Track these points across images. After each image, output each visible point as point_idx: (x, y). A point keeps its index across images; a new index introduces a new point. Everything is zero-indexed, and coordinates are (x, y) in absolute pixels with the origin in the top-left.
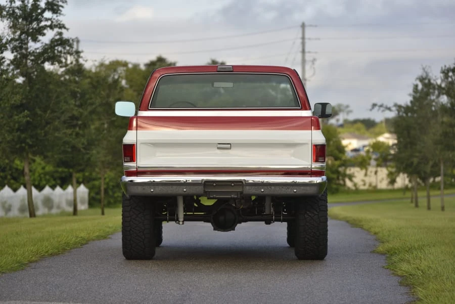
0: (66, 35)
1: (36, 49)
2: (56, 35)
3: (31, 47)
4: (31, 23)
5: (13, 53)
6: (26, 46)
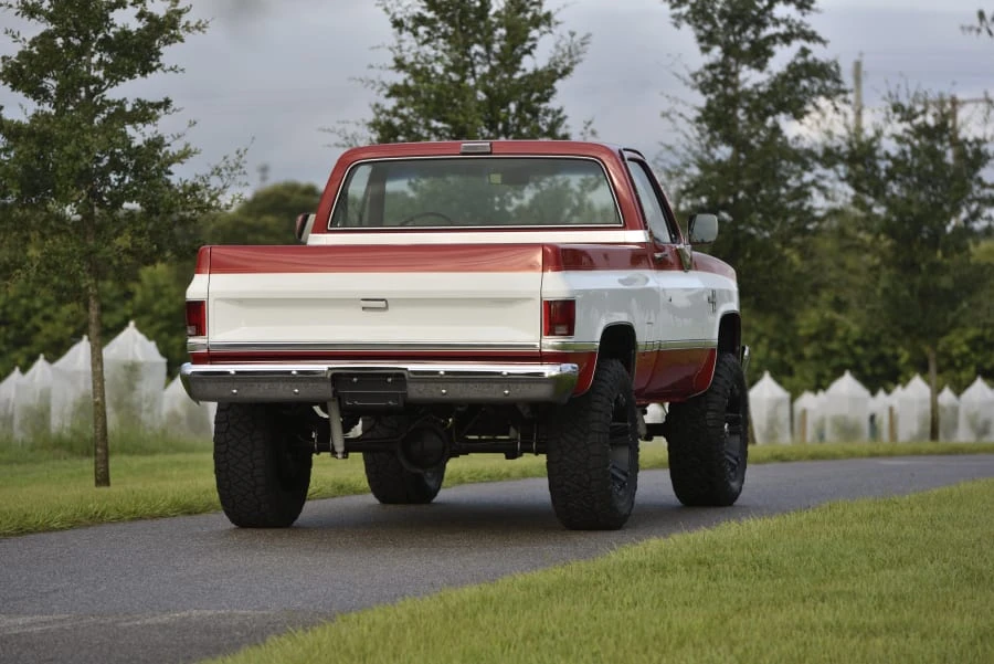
0: (818, 53)
1: (756, 86)
2: (798, 55)
3: (746, 80)
4: (744, 29)
5: (704, 93)
6: (734, 80)
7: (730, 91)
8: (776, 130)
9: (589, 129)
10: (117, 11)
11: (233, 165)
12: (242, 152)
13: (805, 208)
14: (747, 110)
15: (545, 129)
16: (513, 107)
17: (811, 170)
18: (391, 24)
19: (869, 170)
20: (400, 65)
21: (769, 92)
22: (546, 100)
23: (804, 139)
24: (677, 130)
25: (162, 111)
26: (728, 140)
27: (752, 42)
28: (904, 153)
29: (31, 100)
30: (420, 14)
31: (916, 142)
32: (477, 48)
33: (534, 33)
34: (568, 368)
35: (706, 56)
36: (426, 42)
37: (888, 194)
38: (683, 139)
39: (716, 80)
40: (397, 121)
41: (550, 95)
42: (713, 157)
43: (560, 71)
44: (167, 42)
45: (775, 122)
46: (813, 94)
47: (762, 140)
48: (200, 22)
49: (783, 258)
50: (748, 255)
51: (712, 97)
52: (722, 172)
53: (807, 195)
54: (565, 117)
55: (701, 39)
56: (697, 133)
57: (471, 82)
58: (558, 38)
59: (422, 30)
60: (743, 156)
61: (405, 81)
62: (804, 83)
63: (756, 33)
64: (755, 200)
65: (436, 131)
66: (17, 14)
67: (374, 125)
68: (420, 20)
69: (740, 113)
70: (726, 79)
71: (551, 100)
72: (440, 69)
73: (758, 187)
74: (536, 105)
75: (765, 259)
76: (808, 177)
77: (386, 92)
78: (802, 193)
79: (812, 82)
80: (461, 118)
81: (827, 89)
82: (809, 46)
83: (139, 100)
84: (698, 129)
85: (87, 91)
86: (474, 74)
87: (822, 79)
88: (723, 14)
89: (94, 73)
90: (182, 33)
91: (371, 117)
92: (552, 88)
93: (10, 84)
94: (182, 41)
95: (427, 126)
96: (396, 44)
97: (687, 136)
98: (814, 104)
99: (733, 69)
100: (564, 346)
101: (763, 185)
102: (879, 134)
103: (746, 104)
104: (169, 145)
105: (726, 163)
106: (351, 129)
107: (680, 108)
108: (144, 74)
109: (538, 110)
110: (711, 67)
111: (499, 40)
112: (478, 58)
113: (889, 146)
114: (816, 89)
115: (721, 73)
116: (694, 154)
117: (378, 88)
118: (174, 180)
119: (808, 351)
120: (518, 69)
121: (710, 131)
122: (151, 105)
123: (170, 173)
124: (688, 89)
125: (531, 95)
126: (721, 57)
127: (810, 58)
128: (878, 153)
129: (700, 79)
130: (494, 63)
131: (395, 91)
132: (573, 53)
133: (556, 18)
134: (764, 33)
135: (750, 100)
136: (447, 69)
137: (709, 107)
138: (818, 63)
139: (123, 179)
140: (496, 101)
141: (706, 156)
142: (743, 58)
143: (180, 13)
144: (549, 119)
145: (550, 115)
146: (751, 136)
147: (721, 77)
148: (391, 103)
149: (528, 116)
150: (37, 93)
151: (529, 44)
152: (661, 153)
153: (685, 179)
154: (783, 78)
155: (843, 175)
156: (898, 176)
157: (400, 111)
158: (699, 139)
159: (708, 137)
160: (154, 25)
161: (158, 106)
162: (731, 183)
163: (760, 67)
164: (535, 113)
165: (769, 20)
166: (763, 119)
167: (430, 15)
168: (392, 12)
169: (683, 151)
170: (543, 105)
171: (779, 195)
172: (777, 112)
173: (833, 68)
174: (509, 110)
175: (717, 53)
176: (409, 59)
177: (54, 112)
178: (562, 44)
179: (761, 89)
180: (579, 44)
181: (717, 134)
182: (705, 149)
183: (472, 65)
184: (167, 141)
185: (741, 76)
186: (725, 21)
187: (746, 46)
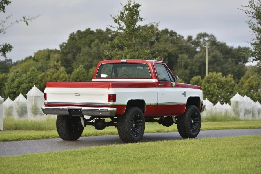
34: (115, 109)
100: (113, 104)
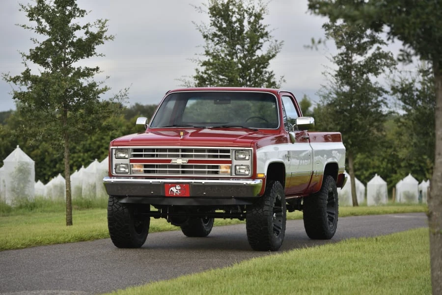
0: (384, 49)
1: (359, 62)
2: (376, 50)
3: (355, 60)
4: (354, 39)
5: (339, 65)
6: (350, 60)
7: (349, 64)
8: (368, 80)
9: (283, 79)
10: (77, 31)
11: (123, 94)
12: (127, 89)
13: (379, 111)
14: (356, 72)
15: (266, 79)
16: (253, 70)
17: (381, 96)
18: (203, 37)
19: (410, 95)
20: (207, 53)
21: (364, 64)
22: (266, 68)
23: (378, 83)
24: (327, 80)
25: (95, 72)
26: (348, 84)
27: (358, 44)
28: (424, 88)
29: (42, 67)
30: (215, 32)
31: (429, 85)
32: (238, 46)
33: (261, 40)
35: (339, 50)
36: (217, 44)
37: (417, 105)
38: (330, 83)
39: (343, 60)
40: (205, 76)
41: (267, 65)
42: (342, 90)
43: (271, 56)
44: (97, 44)
45: (367, 77)
46: (382, 65)
47: (361, 83)
48: (111, 36)
49: (369, 131)
50: (356, 130)
51: (342, 66)
52: (345, 97)
53: (379, 106)
54: (274, 75)
55: (337, 43)
56: (335, 81)
57: (235, 60)
58: (271, 43)
59: (216, 39)
60: (354, 90)
61: (209, 60)
62: (378, 61)
63: (359, 41)
64: (358, 108)
65: (221, 80)
66: (35, 32)
67: (196, 77)
68: (215, 35)
69: (353, 73)
70: (348, 59)
71: (267, 67)
72: (223, 55)
73: (360, 102)
74: (262, 69)
75: (362, 132)
76: (380, 99)
77: (201, 64)
78: (377, 105)
79: (381, 60)
80: (230, 74)
81: (387, 63)
82: (380, 46)
83: (86, 67)
84: (336, 79)
85: (64, 63)
86: (237, 57)
87: (386, 60)
88: (346, 33)
89: (67, 57)
90: (103, 40)
91: (195, 74)
92: (268, 63)
93: (33, 60)
94: (103, 43)
95: (218, 78)
96: (206, 45)
97: (331, 82)
98: (382, 69)
99: (350, 55)
101: (362, 102)
102: (414, 81)
103: (355, 69)
104: (98, 86)
105: (347, 93)
106: (187, 79)
107: (329, 70)
108: (88, 57)
109: (262, 72)
110: (341, 54)
111: (247, 44)
112: (239, 51)
113: (418, 86)
114: (383, 63)
115: (345, 57)
116: (334, 89)
117: (198, 62)
118: (100, 100)
119: (403, 164)
120: (255, 55)
121: (341, 80)
122: (91, 69)
123: (99, 98)
124: (332, 63)
125: (260, 65)
126: (345, 50)
127: (381, 51)
128: (413, 89)
129: (337, 59)
130: (246, 53)
131: (205, 64)
132: (277, 48)
133: (270, 34)
134: (363, 41)
135: (356, 68)
136: (226, 55)
137: (340, 70)
138: (384, 53)
139: (80, 99)
140: (246, 68)
141: (339, 90)
142: (354, 51)
143: (103, 32)
144: (267, 75)
145: (268, 74)
146: (357, 82)
147: (345, 59)
148: (203, 69)
149: (258, 74)
150: (44, 64)
151: (259, 45)
152: (321, 89)
153: (331, 99)
154: (370, 59)
155: (400, 97)
156: (422, 98)
157: (207, 72)
158: (336, 83)
159: (340, 82)
160: (92, 37)
161: (94, 70)
162: (349, 101)
163: (361, 55)
164: (261, 73)
165: (364, 35)
166: (362, 75)
167: (219, 33)
168: (203, 31)
169: (330, 88)
170: (264, 70)
171: (368, 106)
172: (368, 73)
173: (390, 55)
174: (251, 71)
175: (343, 49)
176: (211, 51)
177: (51, 72)
178: (272, 45)
179: (361, 63)
180: (279, 45)
181: (343, 81)
182: (339, 87)
183: (236, 53)
184: (97, 84)
185: (353, 58)
186: (347, 36)
187: (355, 46)
